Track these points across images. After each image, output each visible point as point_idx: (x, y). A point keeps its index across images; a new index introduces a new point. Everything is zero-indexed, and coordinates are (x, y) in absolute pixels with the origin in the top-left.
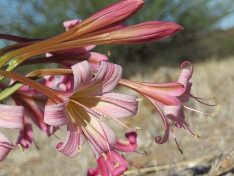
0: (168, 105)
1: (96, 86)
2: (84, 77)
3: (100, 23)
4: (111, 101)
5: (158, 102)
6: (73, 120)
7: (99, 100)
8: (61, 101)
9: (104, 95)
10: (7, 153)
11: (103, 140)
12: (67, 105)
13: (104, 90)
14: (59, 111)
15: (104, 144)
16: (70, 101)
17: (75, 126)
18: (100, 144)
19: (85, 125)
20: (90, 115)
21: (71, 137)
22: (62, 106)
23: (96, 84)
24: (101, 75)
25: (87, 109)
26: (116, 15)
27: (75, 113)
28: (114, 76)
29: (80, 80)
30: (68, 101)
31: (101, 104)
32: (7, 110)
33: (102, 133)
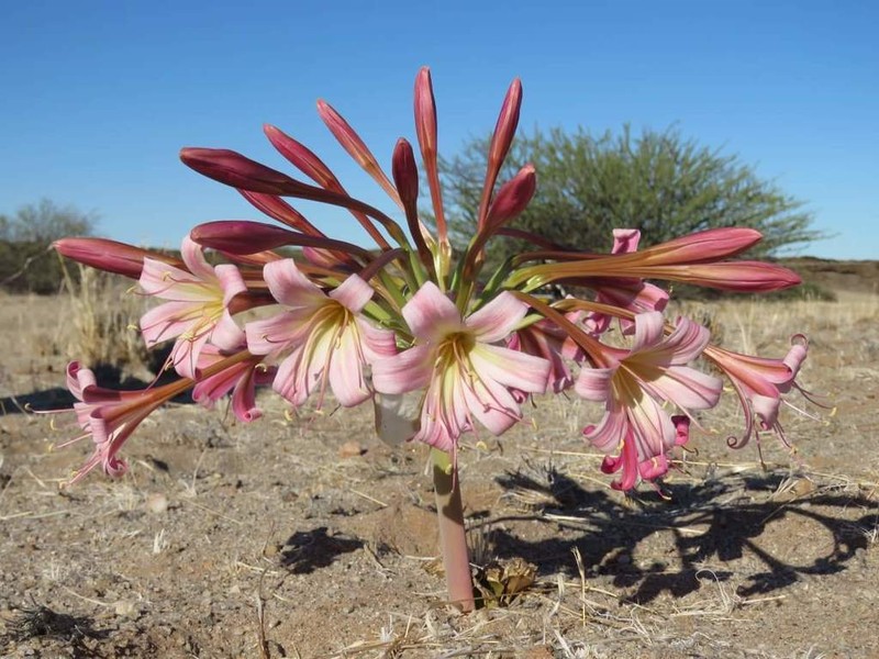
0: (760, 394)
1: (665, 352)
2: (650, 336)
3: (687, 253)
4: (680, 379)
5: (743, 386)
6: (617, 395)
7: (663, 373)
8: (607, 365)
9: (672, 368)
10: (510, 426)
11: (655, 436)
12: (614, 372)
13: (674, 361)
14: (601, 379)
15: (656, 441)
16: (621, 367)
17: (619, 404)
18: (650, 441)
19: (633, 405)
20: (643, 391)
21: (610, 422)
22: (607, 373)
23: (666, 349)
24: (676, 338)
25: (641, 382)
26: (713, 247)
27: (623, 387)
28: (695, 343)
29: (643, 339)
30: (617, 367)
31: (663, 379)
32: (525, 362)
33: (656, 424)
